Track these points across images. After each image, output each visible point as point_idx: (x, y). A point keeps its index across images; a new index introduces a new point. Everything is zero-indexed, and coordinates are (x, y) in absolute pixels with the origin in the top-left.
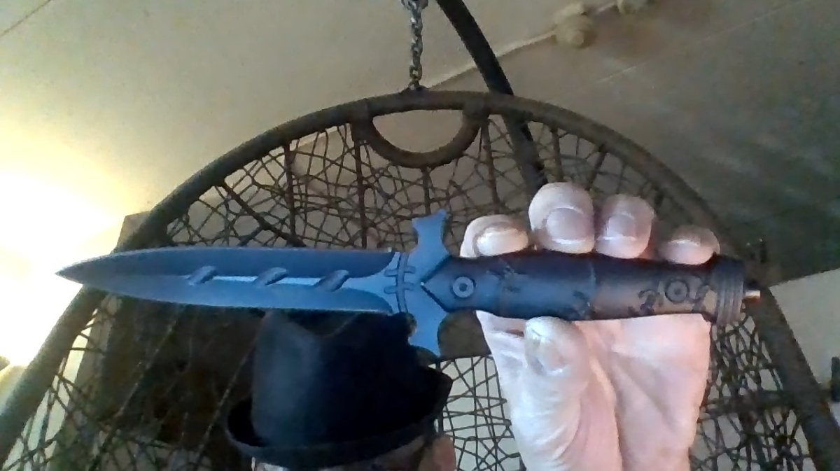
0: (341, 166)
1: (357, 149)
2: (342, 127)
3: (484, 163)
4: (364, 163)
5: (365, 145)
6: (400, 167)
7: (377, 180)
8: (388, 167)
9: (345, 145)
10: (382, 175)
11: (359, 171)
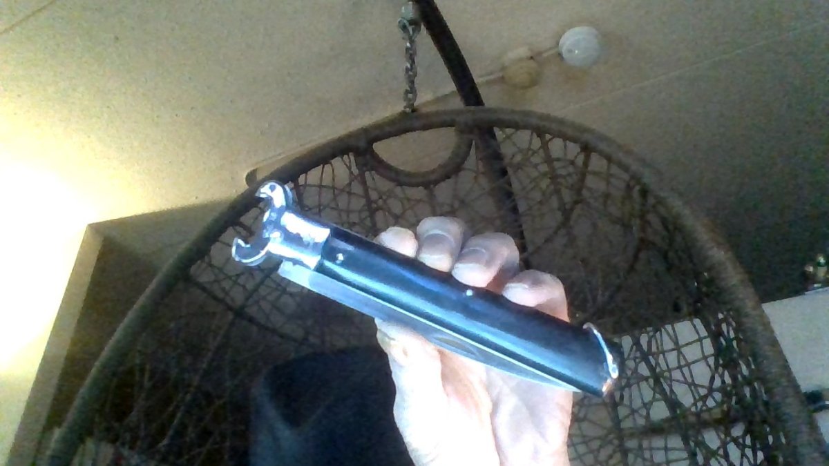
0: (350, 193)
1: (362, 175)
2: (345, 156)
3: (483, 173)
4: (370, 188)
5: (369, 171)
6: (404, 186)
7: (385, 201)
8: (393, 188)
9: (351, 173)
10: (389, 197)
11: (367, 196)
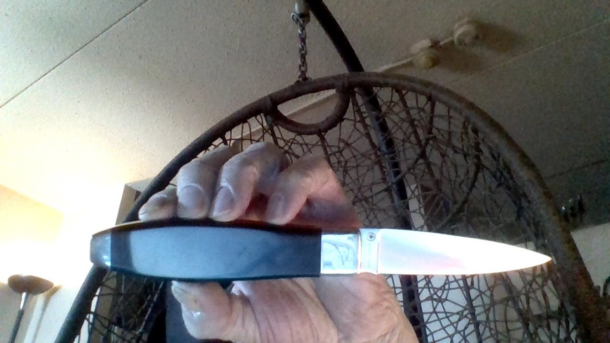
1: (271, 128)
2: (258, 117)
3: (359, 122)
4: (278, 138)
5: (276, 125)
6: (303, 136)
7: (290, 148)
8: (295, 137)
9: (263, 128)
10: (293, 143)
